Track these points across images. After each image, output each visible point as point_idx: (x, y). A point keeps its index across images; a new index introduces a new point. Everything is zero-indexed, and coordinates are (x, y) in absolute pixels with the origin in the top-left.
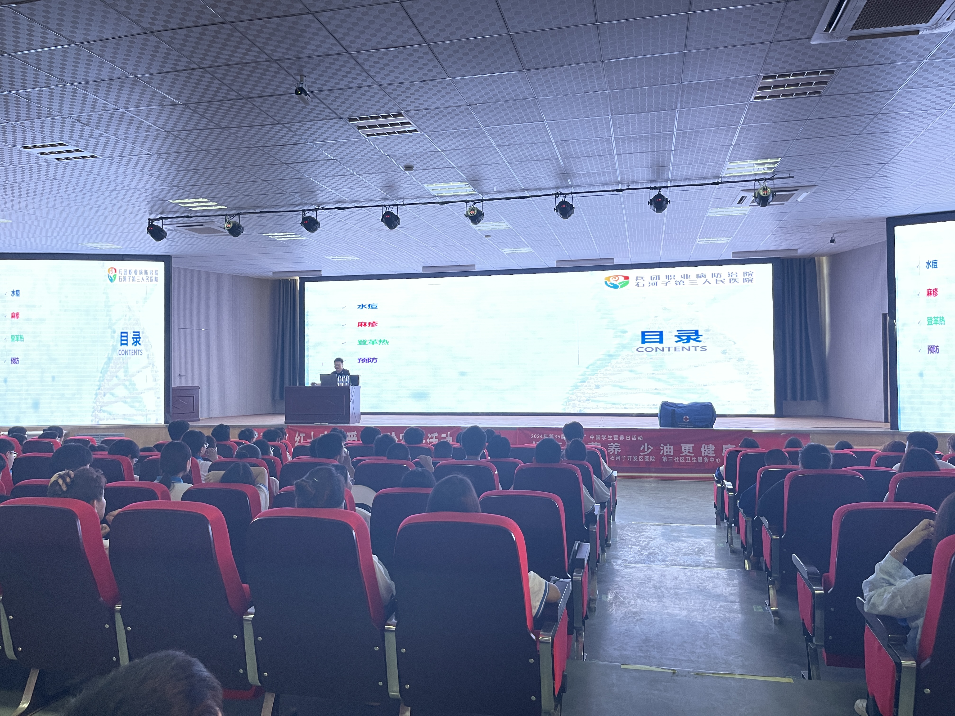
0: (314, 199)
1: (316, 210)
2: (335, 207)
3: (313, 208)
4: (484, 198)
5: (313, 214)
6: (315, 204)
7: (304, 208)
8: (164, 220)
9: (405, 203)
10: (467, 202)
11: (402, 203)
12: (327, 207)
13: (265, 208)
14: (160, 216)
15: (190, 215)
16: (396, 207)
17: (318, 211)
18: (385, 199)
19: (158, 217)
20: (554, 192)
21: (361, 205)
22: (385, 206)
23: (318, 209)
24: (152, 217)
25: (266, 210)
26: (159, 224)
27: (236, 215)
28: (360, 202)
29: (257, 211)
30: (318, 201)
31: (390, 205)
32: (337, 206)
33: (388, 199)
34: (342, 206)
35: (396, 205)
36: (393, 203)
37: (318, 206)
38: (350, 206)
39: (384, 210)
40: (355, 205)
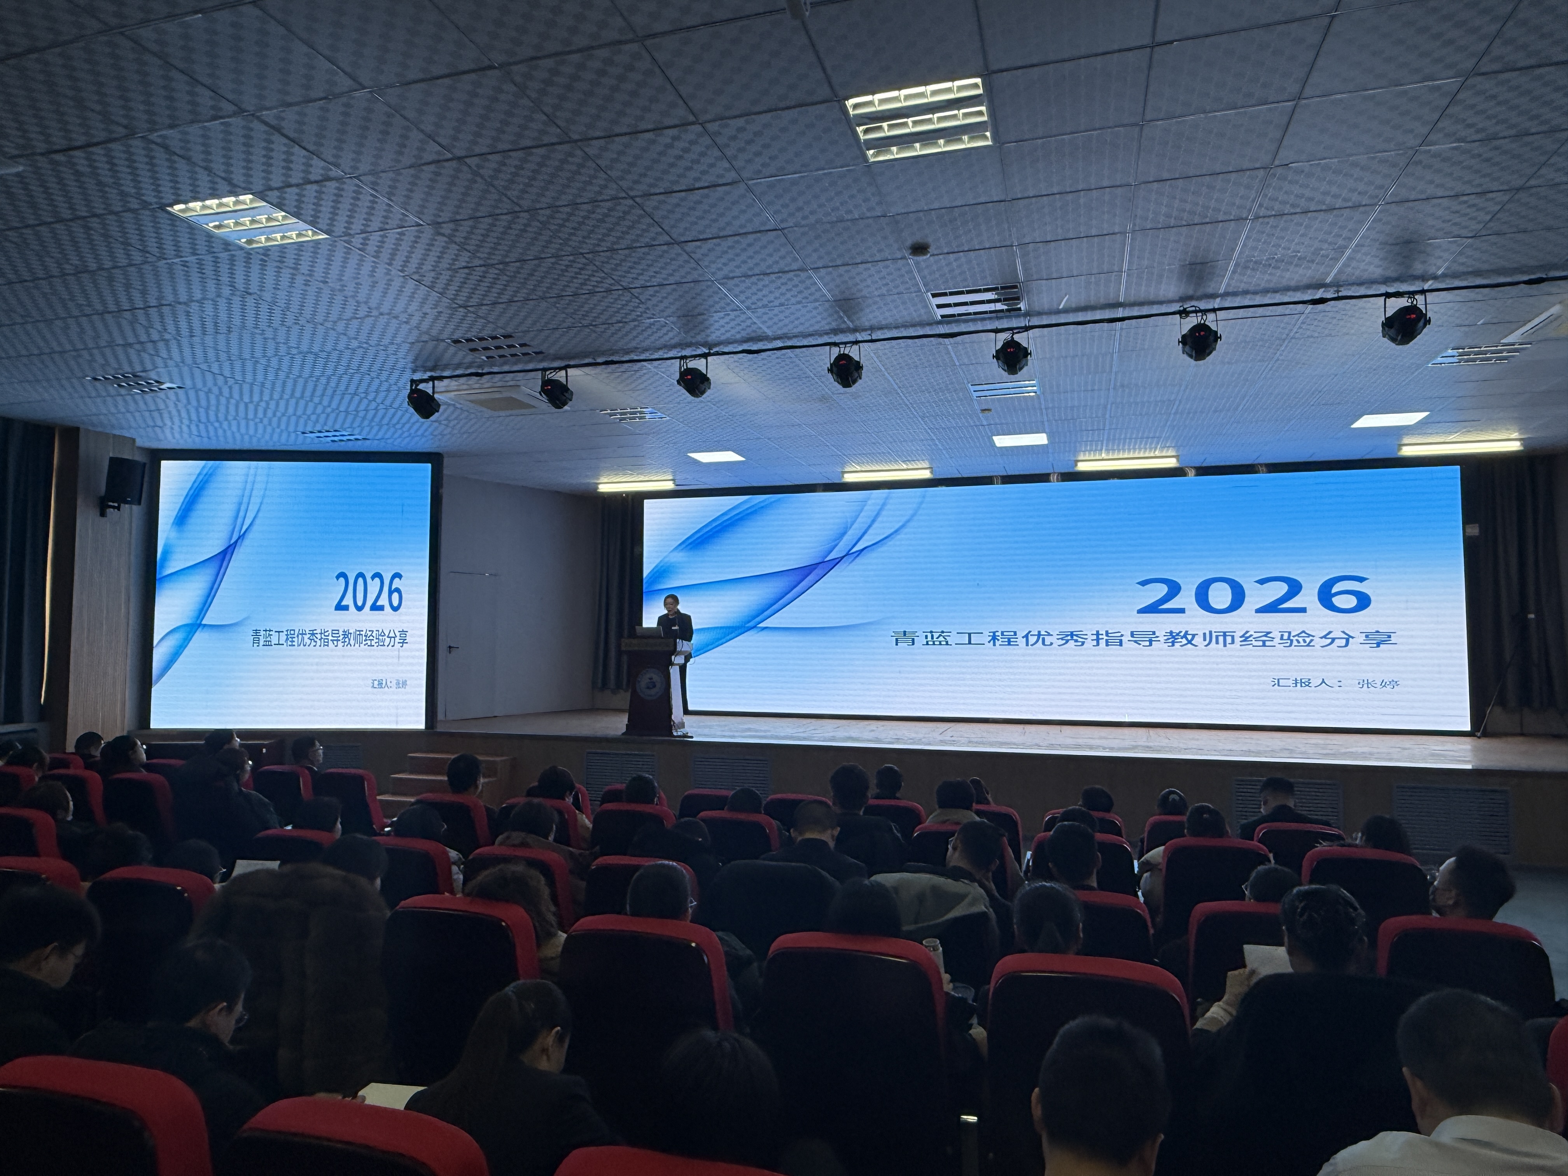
0: (703, 335)
1: (705, 356)
2: (740, 349)
3: (699, 352)
4: (1033, 324)
5: (699, 364)
6: (705, 344)
7: (684, 353)
8: (436, 382)
9: (874, 338)
10: (997, 331)
11: (869, 338)
12: (726, 350)
13: (613, 354)
14: (429, 374)
15: (480, 371)
16: (855, 347)
17: (710, 358)
18: (835, 331)
19: (426, 376)
20: (1178, 307)
21: (789, 343)
22: (836, 344)
23: (709, 354)
24: (417, 376)
25: (615, 358)
26: (427, 387)
27: (560, 369)
28: (789, 338)
29: (599, 361)
30: (710, 339)
31: (845, 343)
32: (746, 347)
33: (842, 331)
34: (755, 347)
35: (856, 342)
36: (851, 338)
37: (710, 349)
38: (770, 346)
39: (835, 352)
40: (779, 344)
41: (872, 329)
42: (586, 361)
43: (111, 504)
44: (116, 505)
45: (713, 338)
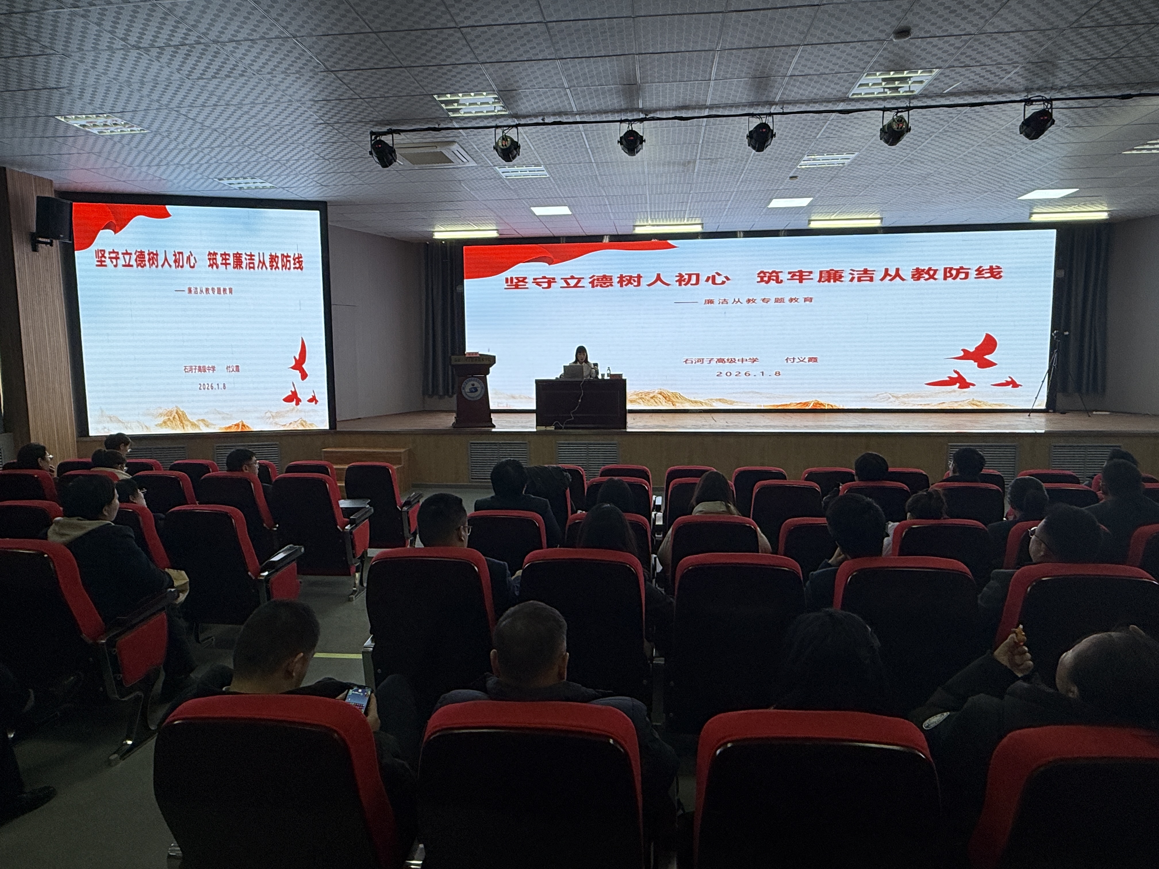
1: (641, 120)
3: (636, 117)
4: (911, 105)
5: (637, 127)
6: (642, 111)
8: (395, 135)
9: (785, 111)
10: (884, 110)
11: (781, 111)
12: (659, 116)
14: (388, 127)
15: (437, 126)
16: (771, 118)
17: (646, 123)
18: (751, 105)
19: (385, 129)
20: (1023, 96)
21: (714, 113)
22: (752, 115)
23: (645, 119)
24: (375, 130)
25: (563, 120)
26: (387, 139)
27: (513, 126)
29: (547, 121)
31: (761, 114)
32: (678, 114)
33: (758, 104)
34: (684, 115)
35: (770, 114)
36: (766, 110)
37: (646, 115)
38: (696, 115)
39: (755, 122)
40: (706, 113)
41: (783, 103)
42: (535, 121)
43: (40, 239)
44: (49, 241)
45: (648, 105)
